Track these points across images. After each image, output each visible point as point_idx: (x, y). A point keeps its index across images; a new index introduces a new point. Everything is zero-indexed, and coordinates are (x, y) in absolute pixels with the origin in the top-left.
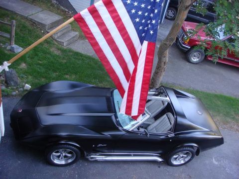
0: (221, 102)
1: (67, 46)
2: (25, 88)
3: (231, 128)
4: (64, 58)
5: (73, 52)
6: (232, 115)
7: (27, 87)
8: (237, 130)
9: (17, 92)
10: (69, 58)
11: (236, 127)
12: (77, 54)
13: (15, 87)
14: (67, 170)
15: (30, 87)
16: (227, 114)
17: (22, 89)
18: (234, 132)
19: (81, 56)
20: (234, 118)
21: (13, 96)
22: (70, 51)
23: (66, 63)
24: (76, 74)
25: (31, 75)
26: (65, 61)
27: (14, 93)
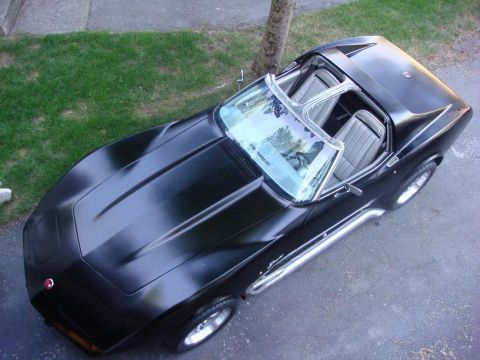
0: (396, 9)
1: (11, 29)
3: (444, 60)
4: (29, 70)
5: (38, 41)
6: (433, 31)
8: (456, 60)
10: (42, 63)
11: (450, 54)
12: (49, 41)
14: (223, 340)
15: (9, 191)
16: (423, 34)
18: (454, 67)
19: (65, 42)
20: (438, 36)
22: (29, 41)
23: (42, 80)
24: (84, 96)
26: (37, 75)
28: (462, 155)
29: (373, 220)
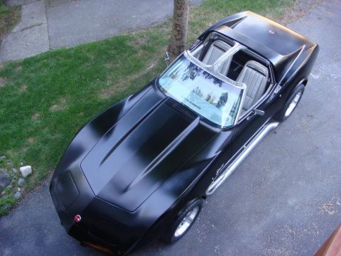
2: (25, 175)
3: (290, 18)
4: (19, 85)
5: (20, 64)
7: (25, 171)
8: (298, 16)
9: (19, 189)
10: (27, 78)
11: (293, 14)
12: (27, 63)
13: (10, 186)
14: (197, 229)
15: (29, 167)
16: (273, 4)
17: (21, 180)
18: (298, 21)
19: (38, 61)
20: (282, 3)
21: (20, 199)
22: (13, 65)
23: (30, 89)
24: (62, 93)
25: (9, 149)
26: (25, 87)
27: (18, 195)
28: (317, 77)
29: (272, 131)
